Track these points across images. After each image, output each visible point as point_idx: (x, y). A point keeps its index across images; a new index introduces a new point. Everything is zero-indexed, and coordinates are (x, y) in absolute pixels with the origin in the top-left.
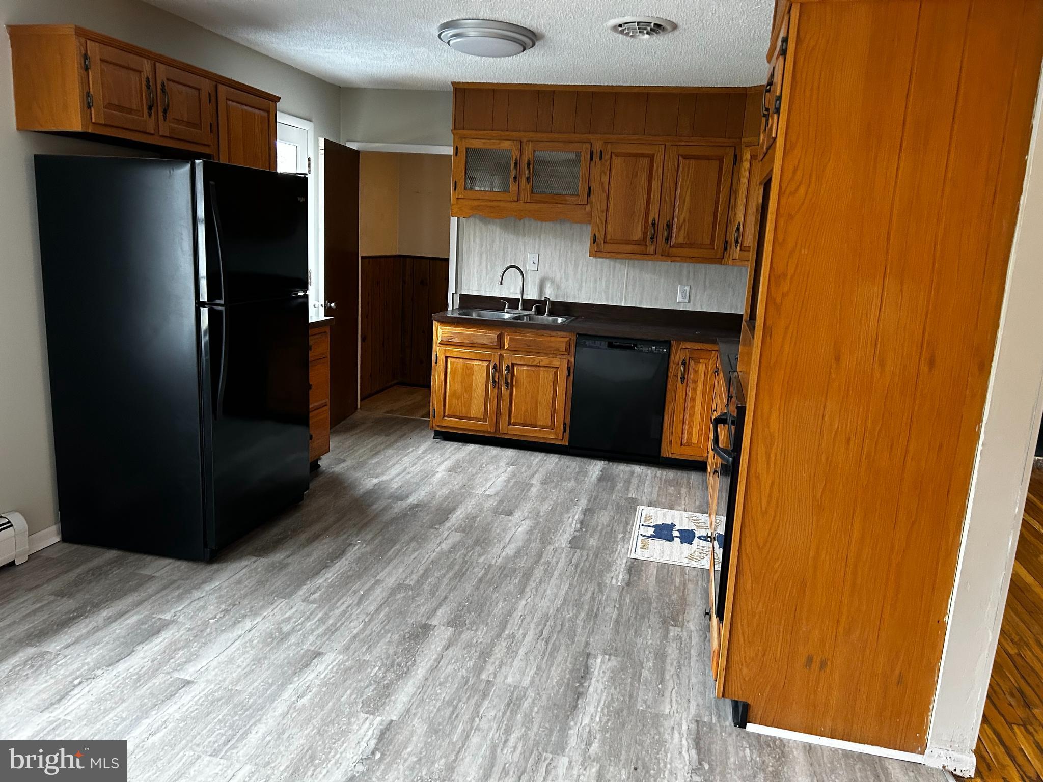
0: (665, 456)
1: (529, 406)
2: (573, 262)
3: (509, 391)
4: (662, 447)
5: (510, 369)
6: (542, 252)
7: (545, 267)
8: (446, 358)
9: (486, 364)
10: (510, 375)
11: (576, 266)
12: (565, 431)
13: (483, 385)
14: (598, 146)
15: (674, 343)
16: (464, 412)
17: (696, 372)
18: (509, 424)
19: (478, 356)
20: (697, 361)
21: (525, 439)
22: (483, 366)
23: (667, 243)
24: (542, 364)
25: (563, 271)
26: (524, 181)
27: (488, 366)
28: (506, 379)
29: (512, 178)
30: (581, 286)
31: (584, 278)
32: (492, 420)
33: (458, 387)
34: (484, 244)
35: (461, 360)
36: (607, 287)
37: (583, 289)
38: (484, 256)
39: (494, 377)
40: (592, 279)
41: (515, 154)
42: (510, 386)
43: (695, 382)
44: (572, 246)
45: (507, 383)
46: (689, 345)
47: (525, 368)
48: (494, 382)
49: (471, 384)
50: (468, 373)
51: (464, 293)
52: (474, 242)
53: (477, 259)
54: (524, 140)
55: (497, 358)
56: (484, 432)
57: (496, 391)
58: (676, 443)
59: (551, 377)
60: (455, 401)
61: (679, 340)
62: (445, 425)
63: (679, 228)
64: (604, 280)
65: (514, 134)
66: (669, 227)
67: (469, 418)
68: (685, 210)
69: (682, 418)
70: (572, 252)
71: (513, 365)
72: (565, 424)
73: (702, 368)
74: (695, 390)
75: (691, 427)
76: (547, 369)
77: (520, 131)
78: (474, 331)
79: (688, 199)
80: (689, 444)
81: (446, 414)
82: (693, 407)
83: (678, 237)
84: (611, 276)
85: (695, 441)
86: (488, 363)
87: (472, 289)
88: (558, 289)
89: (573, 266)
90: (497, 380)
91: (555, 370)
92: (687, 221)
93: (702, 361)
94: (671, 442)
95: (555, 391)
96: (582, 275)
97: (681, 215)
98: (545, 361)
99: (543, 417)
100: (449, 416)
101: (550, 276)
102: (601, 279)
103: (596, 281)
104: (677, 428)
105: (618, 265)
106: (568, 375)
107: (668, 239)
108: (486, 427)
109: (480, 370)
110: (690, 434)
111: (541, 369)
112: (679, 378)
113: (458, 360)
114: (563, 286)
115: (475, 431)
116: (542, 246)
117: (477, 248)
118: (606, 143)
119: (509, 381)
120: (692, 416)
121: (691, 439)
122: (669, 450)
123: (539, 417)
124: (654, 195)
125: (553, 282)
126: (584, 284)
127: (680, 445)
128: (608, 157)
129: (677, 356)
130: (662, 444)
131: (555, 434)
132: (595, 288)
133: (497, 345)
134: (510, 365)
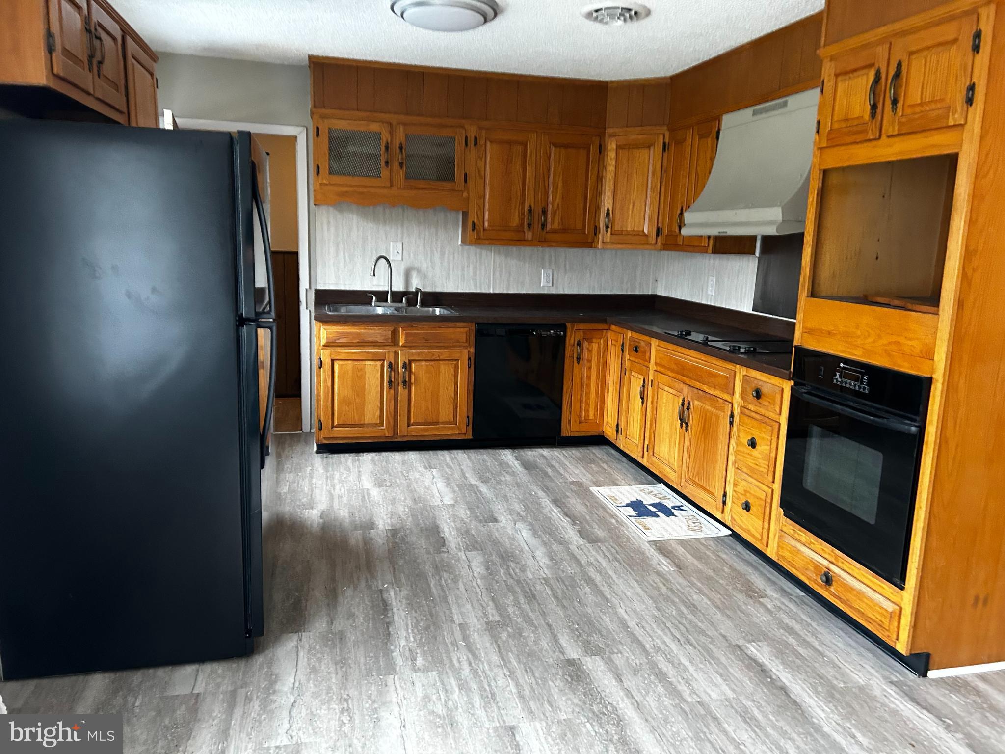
0: (564, 435)
1: (430, 404)
2: (439, 250)
3: (406, 391)
4: (562, 427)
5: (407, 366)
6: (406, 241)
7: (410, 257)
8: (333, 361)
9: (379, 363)
10: (407, 373)
11: (442, 254)
12: (468, 425)
13: (377, 386)
14: (472, 131)
15: (568, 325)
16: (356, 418)
17: (590, 351)
18: (409, 425)
19: (370, 355)
20: (589, 341)
21: (426, 439)
22: (376, 366)
23: (543, 229)
24: (441, 357)
25: (429, 258)
26: (396, 166)
27: (382, 366)
28: (405, 377)
29: (383, 163)
30: (448, 274)
31: (451, 267)
32: (389, 423)
33: (348, 392)
34: (340, 234)
35: (350, 362)
36: (475, 273)
37: (451, 277)
38: (341, 246)
39: (390, 377)
40: (460, 268)
41: (385, 136)
42: (407, 384)
43: (590, 361)
44: (437, 234)
45: (405, 382)
46: (582, 326)
47: (423, 363)
48: (390, 382)
49: (364, 386)
50: (359, 376)
51: (319, 287)
52: (328, 230)
53: (332, 250)
54: (394, 123)
55: (392, 355)
56: (380, 437)
57: (392, 391)
58: (575, 421)
59: (452, 370)
60: (345, 408)
61: (573, 322)
62: (336, 435)
63: (554, 214)
64: (471, 268)
65: (382, 115)
66: (544, 212)
67: (362, 425)
68: (558, 196)
69: (579, 397)
70: (437, 240)
71: (410, 362)
72: (468, 417)
73: (595, 347)
74: (590, 368)
75: (588, 404)
76: (447, 362)
77: (390, 113)
78: (365, 329)
79: (560, 185)
80: (587, 419)
81: (336, 423)
82: (589, 386)
83: (553, 223)
84: (478, 264)
85: (591, 417)
86: (382, 362)
87: (330, 281)
88: (425, 278)
89: (439, 253)
90: (393, 380)
91: (455, 363)
92: (560, 208)
93: (594, 340)
94: (570, 422)
95: (456, 384)
96: (449, 263)
97: (554, 200)
98: (445, 354)
99: (445, 414)
100: (339, 426)
101: (416, 265)
102: (468, 266)
103: (463, 270)
104: (575, 406)
105: (484, 252)
106: (469, 367)
107: (544, 226)
108: (384, 432)
109: (373, 372)
110: (587, 411)
111: (441, 362)
112: (575, 358)
113: (346, 362)
114: (430, 275)
115: (369, 438)
116: (405, 235)
117: (332, 237)
118: (480, 128)
119: (407, 380)
120: (588, 394)
121: (588, 416)
122: (569, 428)
123: (441, 414)
124: (529, 182)
125: (419, 271)
126: (451, 272)
127: (578, 422)
128: (482, 142)
129: (572, 338)
130: (562, 424)
131: (459, 428)
132: (463, 275)
133: (392, 342)
134: (407, 362)
